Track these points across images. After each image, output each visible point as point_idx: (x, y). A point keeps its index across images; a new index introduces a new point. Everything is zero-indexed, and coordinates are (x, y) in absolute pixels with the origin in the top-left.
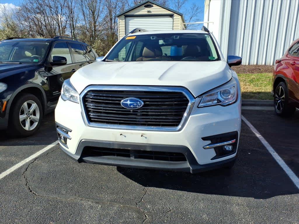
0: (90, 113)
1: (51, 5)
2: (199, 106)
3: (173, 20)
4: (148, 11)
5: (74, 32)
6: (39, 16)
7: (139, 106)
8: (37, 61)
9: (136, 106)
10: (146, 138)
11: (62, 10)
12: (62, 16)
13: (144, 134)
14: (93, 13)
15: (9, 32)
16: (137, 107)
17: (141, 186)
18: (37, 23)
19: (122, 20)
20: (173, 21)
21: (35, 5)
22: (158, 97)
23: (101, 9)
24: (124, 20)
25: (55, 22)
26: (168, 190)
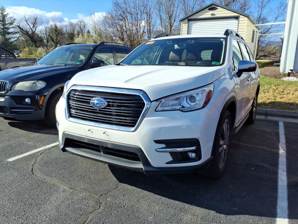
0: (72, 109)
1: (132, 12)
2: (156, 110)
3: (238, 22)
4: (212, 14)
5: (150, 36)
6: (121, 23)
7: (103, 105)
8: (79, 64)
9: (101, 105)
10: (108, 135)
11: (141, 16)
12: (141, 22)
13: (106, 132)
14: (170, 17)
15: (96, 37)
16: (101, 107)
17: (117, 181)
18: (119, 29)
19: (185, 24)
20: (238, 24)
21: (119, 13)
22: (119, 98)
23: (177, 14)
24: (187, 24)
25: (134, 28)
26: (138, 189)
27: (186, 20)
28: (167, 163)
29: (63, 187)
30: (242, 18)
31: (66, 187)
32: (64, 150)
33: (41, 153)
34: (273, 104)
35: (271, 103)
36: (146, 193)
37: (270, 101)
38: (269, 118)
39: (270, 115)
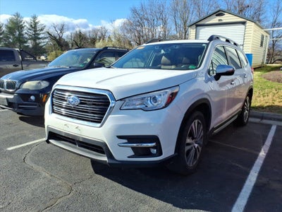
0: (54, 106)
2: (121, 109)
3: (245, 27)
4: (219, 20)
7: (76, 103)
8: (83, 66)
10: (80, 130)
13: (78, 127)
19: (193, 29)
20: (245, 29)
24: (195, 30)
27: (194, 26)
28: (129, 157)
29: (44, 174)
30: (249, 23)
31: (47, 175)
32: (48, 142)
33: (37, 144)
34: (271, 108)
35: (268, 106)
36: (116, 184)
37: (268, 104)
38: (265, 121)
39: (266, 118)
